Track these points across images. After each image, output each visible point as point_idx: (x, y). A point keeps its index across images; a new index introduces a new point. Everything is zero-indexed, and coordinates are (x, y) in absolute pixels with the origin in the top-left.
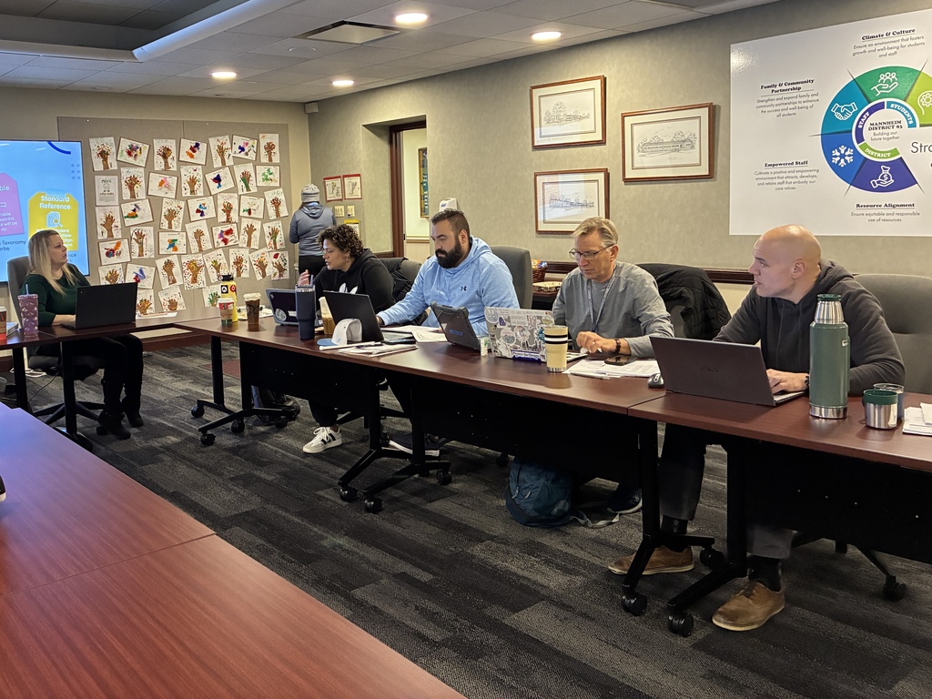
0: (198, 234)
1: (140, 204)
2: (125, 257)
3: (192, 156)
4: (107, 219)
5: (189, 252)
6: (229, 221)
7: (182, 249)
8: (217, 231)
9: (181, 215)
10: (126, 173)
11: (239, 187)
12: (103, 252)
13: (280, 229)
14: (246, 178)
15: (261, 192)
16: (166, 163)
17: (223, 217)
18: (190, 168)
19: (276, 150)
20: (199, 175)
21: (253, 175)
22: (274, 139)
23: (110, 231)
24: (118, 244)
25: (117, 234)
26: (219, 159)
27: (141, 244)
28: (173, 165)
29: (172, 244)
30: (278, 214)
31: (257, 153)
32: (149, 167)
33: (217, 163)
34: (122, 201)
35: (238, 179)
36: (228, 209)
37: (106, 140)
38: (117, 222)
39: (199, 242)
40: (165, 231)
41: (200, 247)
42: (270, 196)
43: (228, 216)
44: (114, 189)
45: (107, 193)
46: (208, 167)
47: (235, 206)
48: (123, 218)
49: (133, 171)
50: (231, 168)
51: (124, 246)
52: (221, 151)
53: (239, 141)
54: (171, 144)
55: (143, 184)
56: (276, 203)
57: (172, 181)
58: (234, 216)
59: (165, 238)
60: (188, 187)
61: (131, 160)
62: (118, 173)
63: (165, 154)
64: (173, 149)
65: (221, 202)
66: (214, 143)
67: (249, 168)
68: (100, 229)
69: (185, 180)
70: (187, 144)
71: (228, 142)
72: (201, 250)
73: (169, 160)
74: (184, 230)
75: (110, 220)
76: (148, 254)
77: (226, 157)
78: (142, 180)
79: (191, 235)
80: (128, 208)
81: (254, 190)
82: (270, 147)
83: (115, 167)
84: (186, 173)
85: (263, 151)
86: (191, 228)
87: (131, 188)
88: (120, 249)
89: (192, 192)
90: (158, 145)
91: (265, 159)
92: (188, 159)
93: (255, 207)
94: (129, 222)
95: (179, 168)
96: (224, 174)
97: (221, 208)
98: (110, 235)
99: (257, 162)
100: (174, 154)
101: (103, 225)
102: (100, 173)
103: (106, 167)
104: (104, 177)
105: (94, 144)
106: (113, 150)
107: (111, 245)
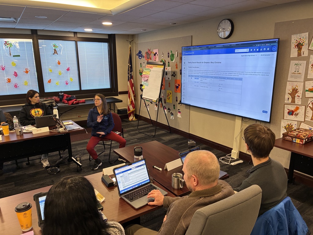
2: (301, 118)
4: (293, 90)
12: (286, 111)
23: (293, 98)
24: (297, 109)
25: (298, 101)
34: (307, 79)
37: (303, 34)
38: (300, 93)
44: (302, 70)
45: (297, 73)
48: (305, 91)
51: (301, 110)
62: (307, 59)
68: (287, 96)
75: (295, 91)
80: (310, 85)
83: (306, 54)
88: (298, 112)
94: (308, 94)
98: (293, 101)
101: (290, 94)
102: (294, 59)
103: (299, 54)
104: (297, 62)
105: (294, 39)
106: (307, 42)
107: (292, 108)
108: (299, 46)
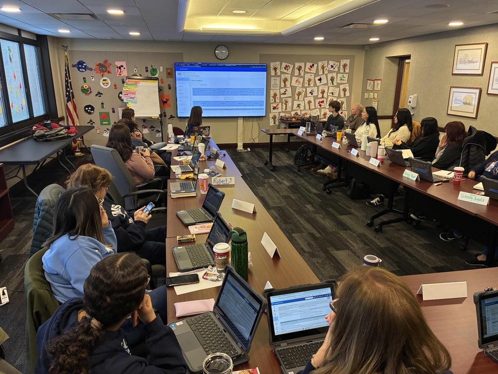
0: (310, 102)
1: (288, 89)
2: (280, 110)
3: (310, 70)
5: (305, 109)
6: (323, 97)
7: (302, 108)
8: (317, 101)
9: (303, 94)
10: (283, 77)
11: (329, 83)
12: (272, 108)
13: (345, 102)
14: (332, 79)
15: (338, 85)
16: (299, 72)
17: (320, 95)
18: (309, 75)
19: (348, 67)
20: (312, 78)
21: (336, 78)
22: (347, 62)
23: (275, 99)
24: (278, 105)
25: (278, 101)
26: (322, 71)
27: (286, 105)
28: (302, 73)
29: (299, 106)
30: (345, 95)
31: (339, 68)
32: (292, 74)
33: (321, 72)
34: (281, 88)
35: (329, 79)
36: (323, 92)
37: (277, 63)
38: (278, 96)
39: (309, 106)
40: (296, 100)
41: (310, 107)
42: (342, 87)
43: (323, 95)
44: (278, 83)
45: (275, 84)
46: (317, 74)
47: (326, 91)
48: (280, 94)
49: (286, 76)
50: (327, 75)
51: (280, 106)
52: (323, 68)
53: (331, 63)
54: (302, 65)
55: (289, 81)
56: (345, 90)
57: (301, 80)
58: (325, 95)
59: (296, 103)
60: (307, 83)
61: (285, 71)
62: (280, 76)
63: (300, 69)
64: (303, 67)
65: (320, 89)
66: (320, 64)
67: (334, 75)
68: (271, 98)
69: (306, 79)
70: (309, 65)
71: (327, 64)
72: (310, 109)
73: (301, 71)
74: (304, 100)
75: (275, 95)
76: (289, 109)
77: (325, 70)
78: (289, 79)
79: (306, 103)
80: (283, 91)
81: (335, 84)
82: (345, 66)
83: (279, 74)
84: (307, 77)
85: (342, 67)
86: (307, 100)
87: (285, 83)
88: (278, 107)
89: (309, 85)
90: (297, 65)
91: (342, 71)
92: (309, 71)
93: (335, 92)
94: (283, 96)
95: (304, 75)
96: (323, 77)
97: (320, 91)
98: (275, 101)
99: (338, 72)
100: (303, 69)
101: (273, 97)
102: (273, 76)
103: (276, 74)
104: (275, 78)
105: (272, 65)
106: (279, 67)
107: (275, 105)
108: (275, 69)
